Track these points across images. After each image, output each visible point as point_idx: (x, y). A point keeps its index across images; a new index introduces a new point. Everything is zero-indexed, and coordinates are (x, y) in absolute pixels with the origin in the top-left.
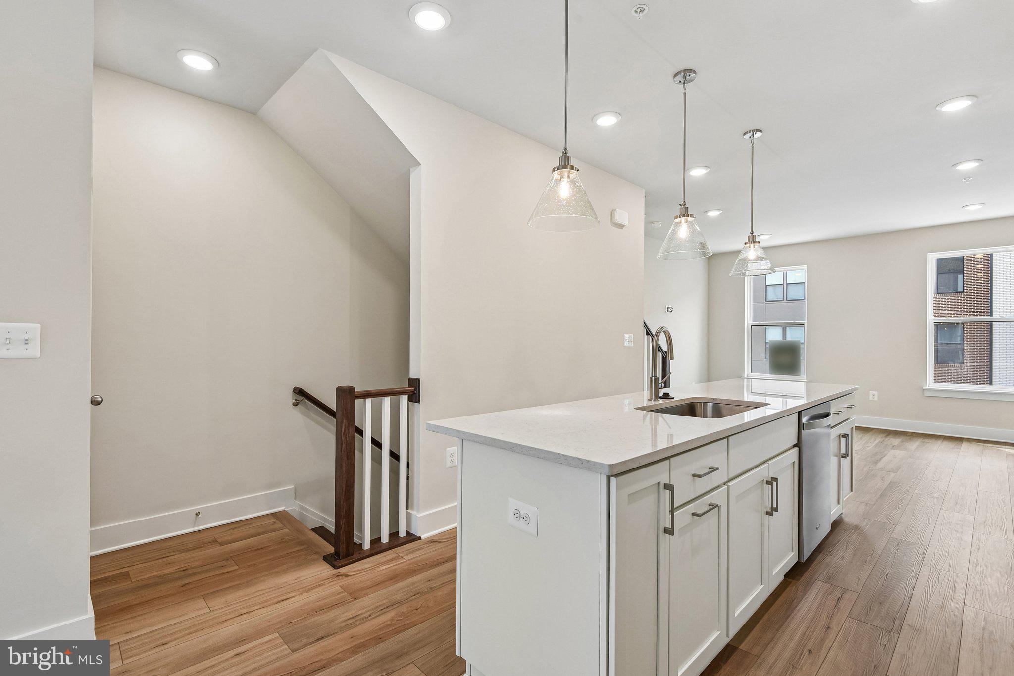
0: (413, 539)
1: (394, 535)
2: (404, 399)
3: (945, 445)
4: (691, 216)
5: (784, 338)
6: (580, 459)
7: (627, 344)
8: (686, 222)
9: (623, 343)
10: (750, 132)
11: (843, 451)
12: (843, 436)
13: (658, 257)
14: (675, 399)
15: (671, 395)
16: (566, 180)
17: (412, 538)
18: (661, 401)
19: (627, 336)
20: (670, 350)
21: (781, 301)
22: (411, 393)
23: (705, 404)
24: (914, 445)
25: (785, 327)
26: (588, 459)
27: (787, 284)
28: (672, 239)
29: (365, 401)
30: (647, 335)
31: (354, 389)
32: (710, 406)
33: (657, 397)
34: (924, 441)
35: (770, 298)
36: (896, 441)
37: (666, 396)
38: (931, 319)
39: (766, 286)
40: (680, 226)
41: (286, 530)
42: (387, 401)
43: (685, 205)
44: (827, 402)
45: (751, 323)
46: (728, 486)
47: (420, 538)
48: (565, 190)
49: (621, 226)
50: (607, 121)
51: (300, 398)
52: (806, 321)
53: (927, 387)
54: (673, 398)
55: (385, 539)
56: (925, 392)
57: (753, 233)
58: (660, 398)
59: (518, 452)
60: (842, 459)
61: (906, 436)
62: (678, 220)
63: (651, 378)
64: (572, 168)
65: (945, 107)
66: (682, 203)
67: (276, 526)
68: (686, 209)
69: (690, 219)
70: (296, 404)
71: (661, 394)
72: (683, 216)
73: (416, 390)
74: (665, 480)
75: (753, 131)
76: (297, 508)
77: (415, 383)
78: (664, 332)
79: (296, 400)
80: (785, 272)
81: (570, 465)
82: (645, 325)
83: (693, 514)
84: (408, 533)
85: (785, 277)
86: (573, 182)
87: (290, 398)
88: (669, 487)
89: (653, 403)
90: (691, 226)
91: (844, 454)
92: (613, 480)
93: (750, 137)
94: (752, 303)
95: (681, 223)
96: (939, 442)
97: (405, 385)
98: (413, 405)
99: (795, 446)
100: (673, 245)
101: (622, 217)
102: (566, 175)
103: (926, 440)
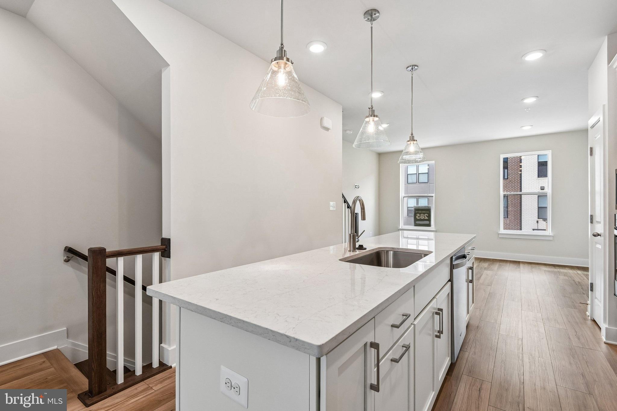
0: (165, 369)
1: (147, 367)
2: (156, 256)
3: (512, 266)
4: (377, 117)
5: (417, 205)
6: (288, 337)
7: (331, 209)
8: (373, 121)
9: (329, 208)
10: (410, 66)
11: (470, 278)
12: (470, 269)
13: (354, 146)
14: (367, 250)
15: (364, 246)
16: (282, 70)
17: (165, 367)
18: (358, 252)
19: (332, 203)
20: (363, 213)
21: (415, 183)
22: (163, 250)
23: (387, 252)
24: (496, 266)
25: (418, 198)
26: (296, 337)
27: (419, 174)
28: (363, 133)
29: (117, 260)
30: (344, 203)
31: (105, 249)
32: (391, 253)
33: (355, 249)
34: (500, 264)
35: (410, 181)
36: (486, 265)
37: (361, 247)
38: (502, 193)
39: (408, 174)
40: (369, 123)
41: (52, 369)
42: (139, 259)
43: (372, 108)
44: (463, 248)
45: (404, 195)
46: (414, 325)
47: (171, 367)
48: (282, 80)
49: (327, 129)
50: (317, 48)
51: (71, 255)
52: (434, 194)
53: (500, 232)
54: (365, 249)
55: (139, 372)
56: (500, 235)
57: (412, 135)
58: (357, 249)
59: (227, 324)
60: (469, 283)
61: (490, 261)
62: (367, 119)
63: (350, 235)
64: (288, 60)
65: (527, 57)
66: (370, 107)
67: (44, 365)
68: (373, 111)
69: (376, 119)
70: (67, 261)
71: (357, 246)
72: (371, 116)
73: (166, 247)
74: (369, 339)
75: (413, 66)
76: (70, 346)
77: (166, 243)
78: (359, 200)
79: (67, 257)
80: (418, 165)
81: (278, 341)
82: (343, 196)
83: (392, 360)
84: (161, 364)
85: (418, 169)
86: (289, 74)
87: (61, 256)
88: (375, 346)
89: (352, 254)
90: (377, 124)
91: (470, 280)
92: (323, 360)
93: (410, 70)
94: (404, 184)
95: (370, 121)
96: (508, 264)
97: (158, 244)
98: (165, 260)
99: (449, 281)
100: (364, 137)
101: (327, 123)
102: (282, 66)
103: (501, 264)
